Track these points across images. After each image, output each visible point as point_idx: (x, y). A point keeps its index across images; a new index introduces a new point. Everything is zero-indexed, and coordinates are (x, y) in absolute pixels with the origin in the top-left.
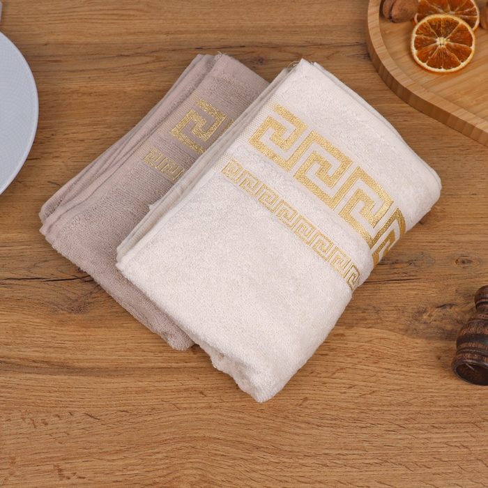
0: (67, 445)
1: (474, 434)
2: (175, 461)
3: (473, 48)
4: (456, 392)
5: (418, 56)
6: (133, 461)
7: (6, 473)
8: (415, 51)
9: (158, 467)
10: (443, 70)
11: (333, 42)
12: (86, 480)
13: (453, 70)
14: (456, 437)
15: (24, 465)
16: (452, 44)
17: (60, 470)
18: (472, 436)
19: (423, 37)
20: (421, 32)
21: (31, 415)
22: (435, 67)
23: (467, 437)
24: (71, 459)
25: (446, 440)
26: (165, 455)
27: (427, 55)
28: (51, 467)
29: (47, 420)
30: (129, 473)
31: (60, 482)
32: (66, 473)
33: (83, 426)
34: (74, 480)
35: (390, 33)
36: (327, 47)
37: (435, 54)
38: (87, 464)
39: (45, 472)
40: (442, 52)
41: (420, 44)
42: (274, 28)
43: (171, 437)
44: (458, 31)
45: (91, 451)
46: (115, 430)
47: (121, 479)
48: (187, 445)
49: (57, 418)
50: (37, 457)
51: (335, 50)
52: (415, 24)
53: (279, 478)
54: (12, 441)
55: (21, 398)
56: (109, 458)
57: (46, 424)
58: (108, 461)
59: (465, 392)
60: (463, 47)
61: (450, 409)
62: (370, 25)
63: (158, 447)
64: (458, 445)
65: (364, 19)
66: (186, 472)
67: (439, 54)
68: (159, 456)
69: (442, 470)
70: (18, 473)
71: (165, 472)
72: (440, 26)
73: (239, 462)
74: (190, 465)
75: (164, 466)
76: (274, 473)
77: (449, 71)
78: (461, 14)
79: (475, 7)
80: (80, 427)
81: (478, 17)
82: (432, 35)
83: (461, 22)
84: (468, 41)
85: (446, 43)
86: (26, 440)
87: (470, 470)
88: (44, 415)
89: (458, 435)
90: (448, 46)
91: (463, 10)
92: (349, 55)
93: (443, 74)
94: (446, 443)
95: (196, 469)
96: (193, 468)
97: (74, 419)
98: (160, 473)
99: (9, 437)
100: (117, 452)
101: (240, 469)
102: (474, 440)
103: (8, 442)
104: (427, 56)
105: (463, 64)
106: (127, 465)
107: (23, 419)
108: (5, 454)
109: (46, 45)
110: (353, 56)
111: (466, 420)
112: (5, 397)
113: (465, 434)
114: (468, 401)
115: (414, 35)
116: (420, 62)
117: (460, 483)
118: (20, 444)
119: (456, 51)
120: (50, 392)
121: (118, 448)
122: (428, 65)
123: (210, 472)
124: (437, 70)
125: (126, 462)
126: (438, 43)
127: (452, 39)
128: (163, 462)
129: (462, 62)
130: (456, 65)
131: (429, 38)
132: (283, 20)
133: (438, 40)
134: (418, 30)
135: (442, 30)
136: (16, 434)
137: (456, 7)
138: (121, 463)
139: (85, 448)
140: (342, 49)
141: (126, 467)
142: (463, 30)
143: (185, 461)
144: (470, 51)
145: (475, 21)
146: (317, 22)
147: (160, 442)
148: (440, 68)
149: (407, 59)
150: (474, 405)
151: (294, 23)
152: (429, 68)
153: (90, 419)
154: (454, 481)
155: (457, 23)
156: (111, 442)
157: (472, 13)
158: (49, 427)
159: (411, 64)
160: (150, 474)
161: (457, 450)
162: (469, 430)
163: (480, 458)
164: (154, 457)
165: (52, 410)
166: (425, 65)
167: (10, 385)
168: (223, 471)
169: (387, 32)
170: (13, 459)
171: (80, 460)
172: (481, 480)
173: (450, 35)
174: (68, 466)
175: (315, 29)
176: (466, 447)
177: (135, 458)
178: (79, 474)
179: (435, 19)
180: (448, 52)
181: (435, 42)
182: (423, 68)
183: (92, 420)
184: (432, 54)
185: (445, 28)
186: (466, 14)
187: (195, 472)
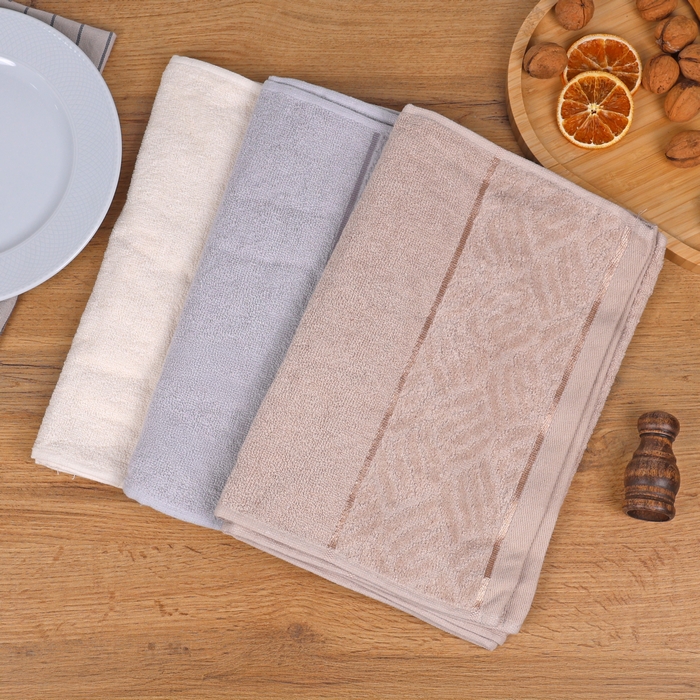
0: (167, 579)
1: (594, 575)
2: (281, 598)
3: (630, 118)
4: (579, 529)
5: (565, 127)
6: (236, 598)
7: (105, 607)
8: (561, 121)
9: (263, 604)
10: (592, 145)
11: (466, 99)
12: (188, 617)
13: (605, 145)
14: (576, 578)
15: (124, 600)
16: (606, 112)
17: (162, 606)
18: (592, 577)
19: (572, 101)
20: (571, 95)
21: (128, 547)
22: (583, 141)
23: (587, 577)
24: (172, 594)
25: (564, 581)
26: (270, 591)
27: (577, 125)
28: (152, 603)
29: (146, 553)
30: (233, 610)
31: (162, 619)
32: (167, 609)
33: (184, 560)
34: (176, 616)
35: (534, 92)
36: (458, 105)
37: (585, 124)
38: (189, 600)
39: (146, 607)
40: (593, 122)
41: (568, 111)
42: (396, 79)
43: (277, 573)
44: (614, 95)
45: (193, 586)
46: (217, 564)
47: (224, 616)
48: (293, 581)
49: (156, 551)
50: (137, 592)
51: (468, 110)
52: (564, 84)
53: (388, 618)
54: (110, 575)
55: (117, 529)
56: (211, 594)
57: (145, 557)
58: (211, 597)
59: (589, 529)
60: (619, 116)
61: (572, 547)
62: (510, 85)
63: (263, 583)
64: (577, 585)
65: (504, 68)
66: (292, 610)
67: (589, 125)
68: (264, 593)
69: (558, 611)
70: (118, 609)
71: (270, 610)
72: (593, 87)
73: (347, 600)
74: (295, 603)
75: (269, 603)
76: (383, 612)
77: (599, 146)
78: (619, 70)
79: (638, 61)
80: (181, 561)
81: (639, 74)
82: (582, 100)
83: (619, 83)
84: (625, 108)
85: (598, 110)
86: (124, 574)
87: (587, 612)
88: (142, 547)
89: (578, 575)
90: (600, 114)
91: (622, 65)
92: (484, 117)
93: (592, 149)
94: (562, 584)
95: (303, 606)
96: (299, 606)
97: (174, 552)
98: (265, 610)
99: (106, 570)
100: (219, 588)
101: (348, 607)
102: (594, 581)
103: (106, 576)
104: (575, 127)
105: (616, 139)
106: (231, 602)
107: (121, 551)
108: (104, 588)
109: (125, 99)
110: (490, 119)
111: (588, 559)
112: (100, 527)
113: (586, 575)
114: (591, 539)
115: (562, 100)
116: (566, 134)
117: (576, 626)
118: (119, 579)
119: (610, 121)
120: (147, 522)
121: (221, 584)
122: (575, 138)
123: (316, 610)
124: (586, 145)
125: (230, 598)
126: (589, 111)
127: (607, 106)
128: (268, 599)
129: (616, 135)
130: (609, 139)
131: (579, 104)
132: (407, 69)
133: (589, 106)
134: (566, 93)
135: (595, 94)
136: (114, 567)
137: (615, 60)
138: (224, 599)
139: (186, 583)
140: (476, 109)
141: (229, 604)
142: (620, 93)
143: (290, 598)
144: (627, 122)
145: (636, 80)
146: (448, 71)
147: (265, 578)
148: (590, 143)
149: (552, 127)
150: (597, 544)
151: (420, 72)
152: (577, 142)
153: (191, 552)
154: (570, 624)
155: (614, 84)
156: (214, 577)
157: (633, 69)
158: (148, 560)
159: (556, 134)
160: (255, 612)
161: (575, 591)
162: (589, 570)
163: (599, 600)
164: (258, 594)
165: (150, 542)
166: (572, 138)
167: (104, 514)
168: (329, 609)
169: (531, 91)
170: (112, 593)
171: (182, 596)
172: (597, 624)
173: (604, 100)
174: (169, 601)
175: (445, 82)
176: (585, 588)
177: (239, 594)
178: (181, 610)
179: (588, 78)
180: (601, 121)
181: (586, 109)
182: (569, 141)
183: (193, 553)
184: (581, 123)
185: (599, 91)
186: (626, 70)
187: (301, 610)
